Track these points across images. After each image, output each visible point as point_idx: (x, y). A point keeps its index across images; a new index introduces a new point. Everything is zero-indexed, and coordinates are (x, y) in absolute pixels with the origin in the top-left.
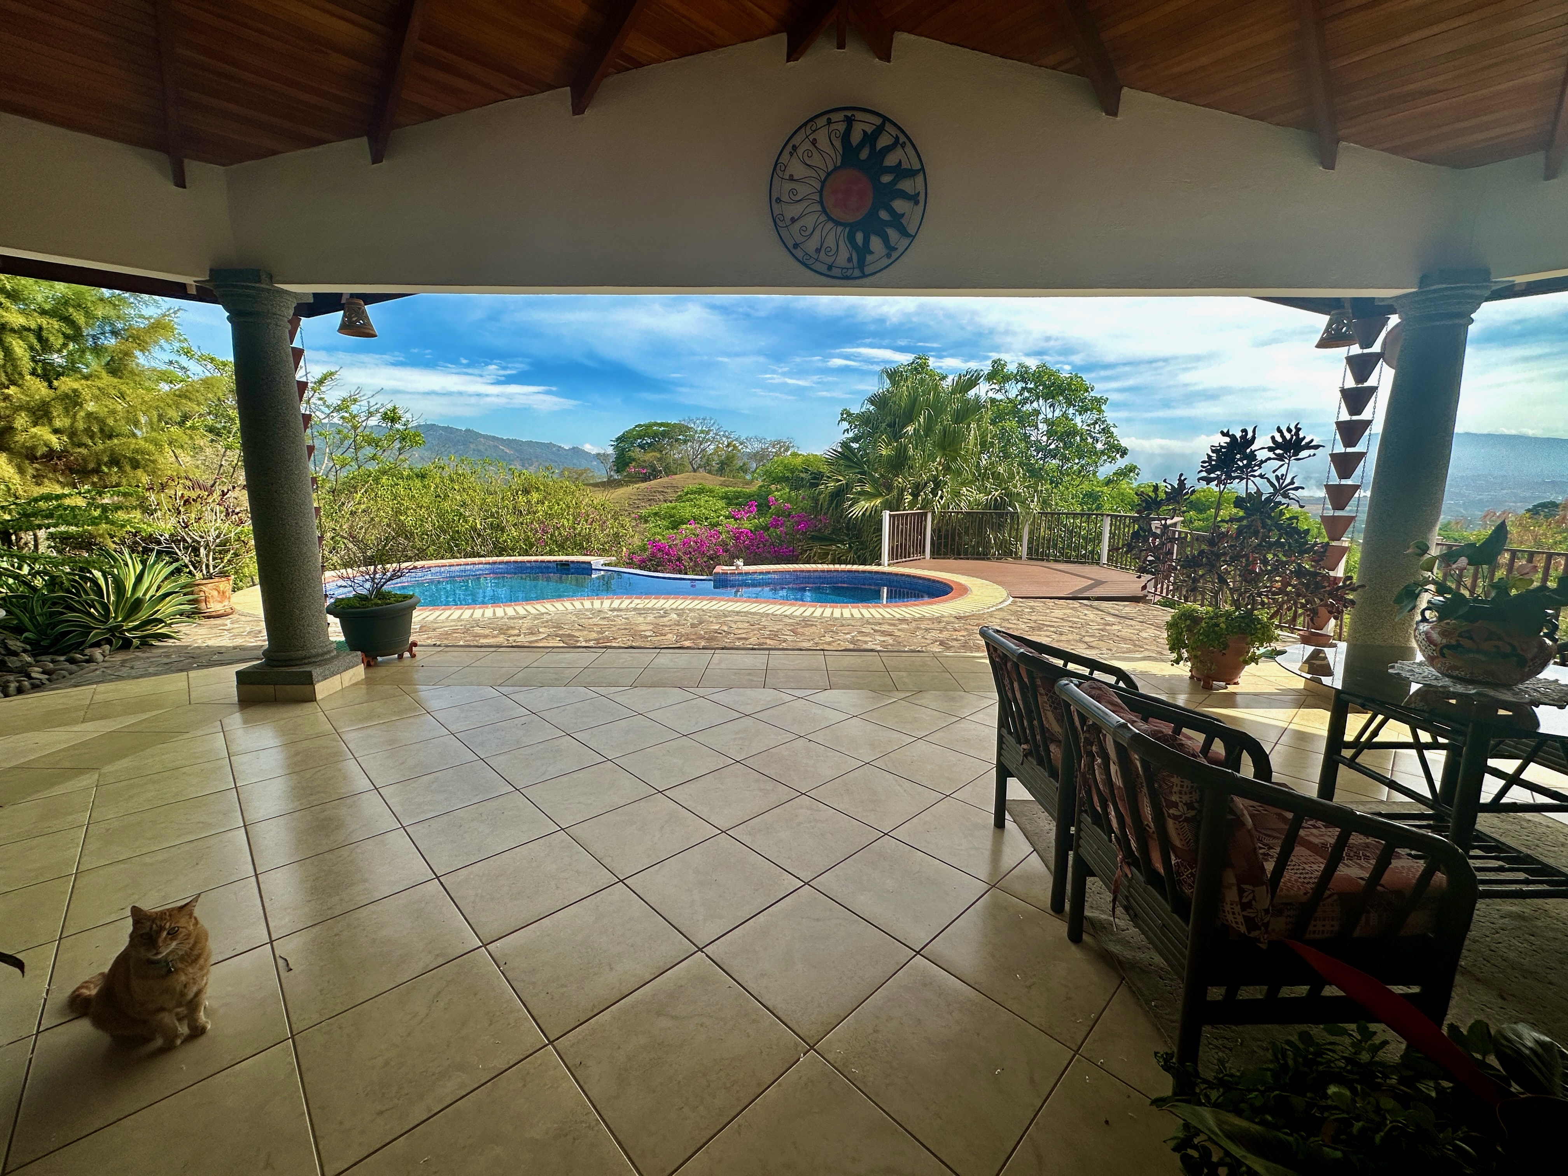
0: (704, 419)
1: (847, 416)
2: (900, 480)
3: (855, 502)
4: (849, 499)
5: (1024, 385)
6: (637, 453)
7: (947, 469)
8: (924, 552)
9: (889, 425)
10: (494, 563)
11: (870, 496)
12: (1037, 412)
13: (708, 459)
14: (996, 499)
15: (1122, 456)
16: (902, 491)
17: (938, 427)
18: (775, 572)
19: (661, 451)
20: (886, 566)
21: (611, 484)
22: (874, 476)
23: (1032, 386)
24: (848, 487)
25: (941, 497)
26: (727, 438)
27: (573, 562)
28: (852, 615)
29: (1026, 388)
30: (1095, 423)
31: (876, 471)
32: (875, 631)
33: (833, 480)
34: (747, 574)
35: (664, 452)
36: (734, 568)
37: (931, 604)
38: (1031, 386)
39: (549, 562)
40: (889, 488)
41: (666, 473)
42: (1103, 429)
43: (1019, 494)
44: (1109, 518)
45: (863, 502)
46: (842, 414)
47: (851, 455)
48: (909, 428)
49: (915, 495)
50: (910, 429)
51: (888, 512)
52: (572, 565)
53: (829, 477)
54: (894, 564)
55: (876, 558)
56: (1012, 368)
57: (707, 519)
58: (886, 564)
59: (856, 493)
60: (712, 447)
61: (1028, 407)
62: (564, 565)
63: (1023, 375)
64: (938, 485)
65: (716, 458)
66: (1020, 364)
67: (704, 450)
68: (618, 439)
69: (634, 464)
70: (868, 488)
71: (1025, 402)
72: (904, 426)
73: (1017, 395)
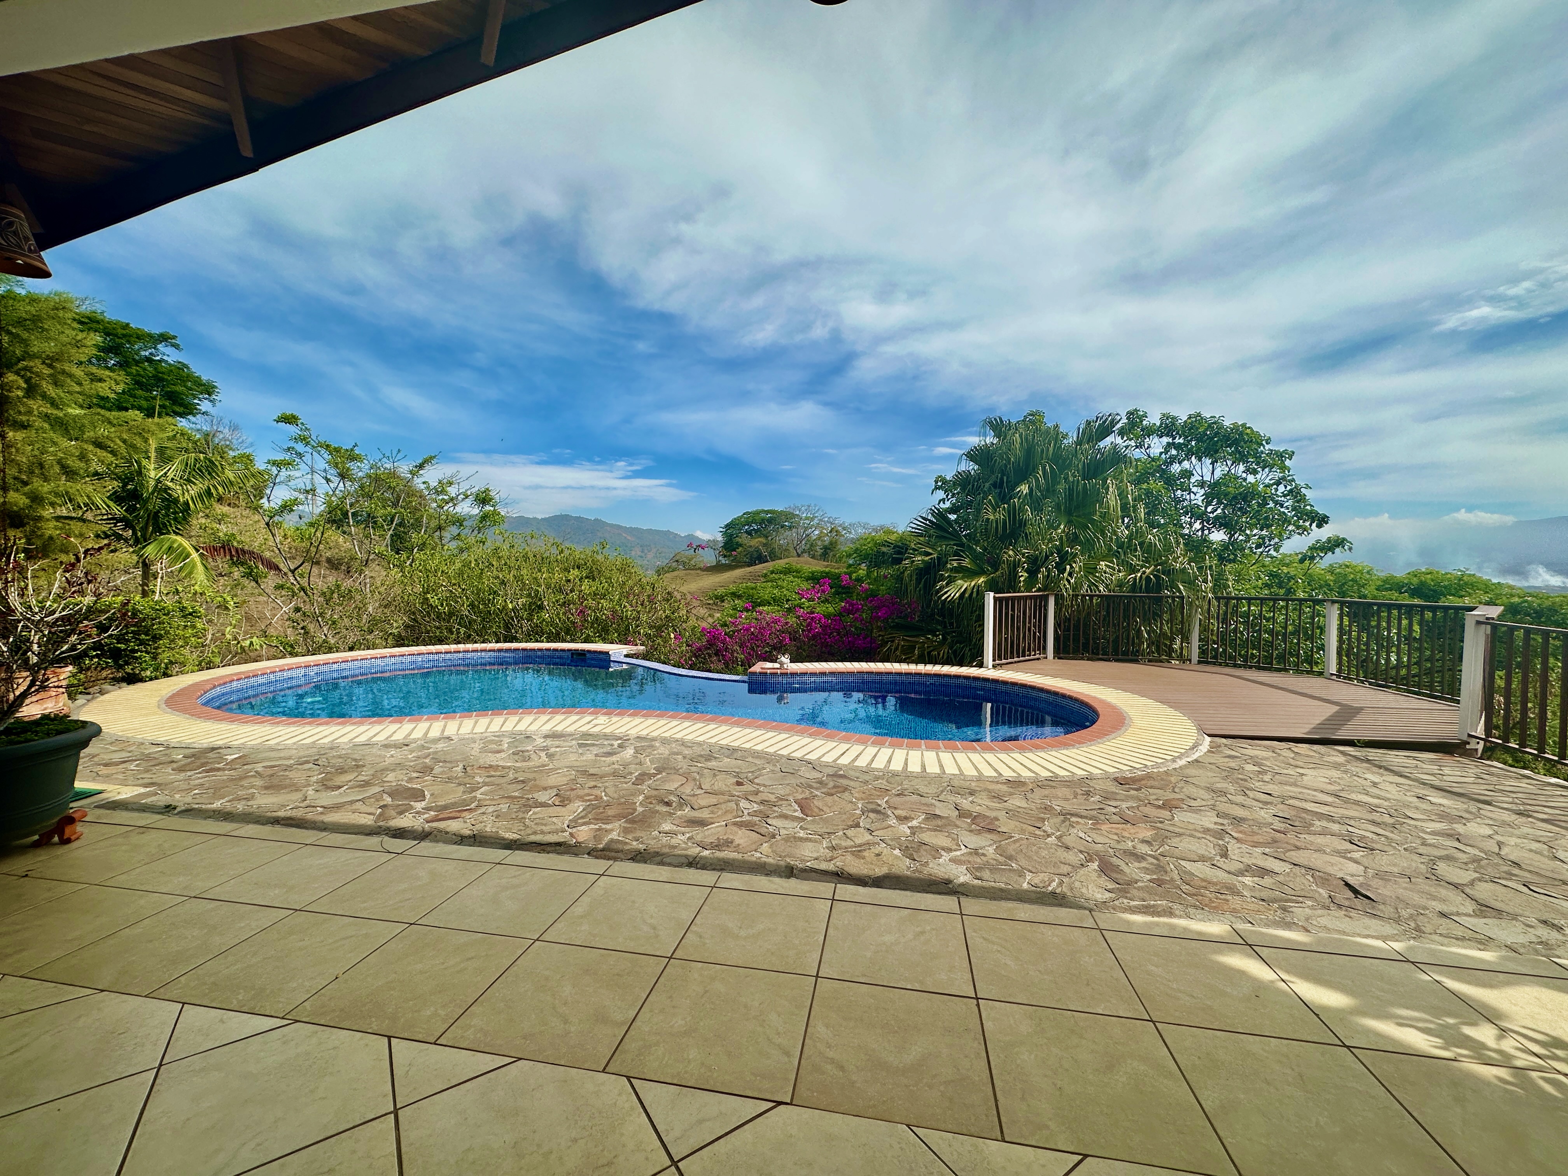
0: (809, 506)
1: (942, 484)
2: (1011, 553)
3: (951, 581)
4: (942, 578)
5: (1170, 440)
6: (744, 539)
7: (1074, 540)
8: (1045, 648)
9: (994, 485)
10: (500, 650)
11: (970, 574)
12: (1187, 474)
13: (812, 545)
14: (1148, 578)
15: (1319, 526)
16: (1015, 565)
17: (1061, 487)
18: (832, 673)
19: (767, 537)
20: (988, 672)
21: (718, 568)
22: (975, 550)
23: (1181, 441)
24: (941, 563)
25: (1070, 574)
26: (832, 523)
27: (589, 651)
28: (923, 767)
29: (1174, 444)
30: (1278, 483)
31: (977, 543)
32: (963, 814)
33: (921, 554)
34: (793, 674)
35: (770, 538)
36: (777, 665)
37: (1066, 745)
38: (1179, 440)
39: (563, 650)
40: (995, 564)
41: (771, 558)
42: (1291, 491)
43: (1183, 571)
44: (1337, 606)
45: (960, 582)
46: (936, 482)
47: (945, 525)
48: (1023, 487)
49: (1033, 573)
50: (1024, 489)
51: (992, 594)
52: (588, 655)
53: (914, 550)
54: (1001, 665)
55: (976, 657)
56: (1154, 419)
57: (788, 600)
58: (990, 666)
59: (951, 570)
60: (817, 532)
61: (1176, 468)
62: (580, 656)
63: (1168, 427)
64: (1064, 559)
65: (819, 543)
66: (1164, 415)
67: (807, 535)
68: (727, 526)
69: (740, 549)
70: (967, 563)
71: (1172, 460)
72: (1017, 484)
73: (1161, 453)
